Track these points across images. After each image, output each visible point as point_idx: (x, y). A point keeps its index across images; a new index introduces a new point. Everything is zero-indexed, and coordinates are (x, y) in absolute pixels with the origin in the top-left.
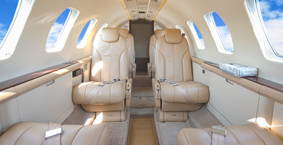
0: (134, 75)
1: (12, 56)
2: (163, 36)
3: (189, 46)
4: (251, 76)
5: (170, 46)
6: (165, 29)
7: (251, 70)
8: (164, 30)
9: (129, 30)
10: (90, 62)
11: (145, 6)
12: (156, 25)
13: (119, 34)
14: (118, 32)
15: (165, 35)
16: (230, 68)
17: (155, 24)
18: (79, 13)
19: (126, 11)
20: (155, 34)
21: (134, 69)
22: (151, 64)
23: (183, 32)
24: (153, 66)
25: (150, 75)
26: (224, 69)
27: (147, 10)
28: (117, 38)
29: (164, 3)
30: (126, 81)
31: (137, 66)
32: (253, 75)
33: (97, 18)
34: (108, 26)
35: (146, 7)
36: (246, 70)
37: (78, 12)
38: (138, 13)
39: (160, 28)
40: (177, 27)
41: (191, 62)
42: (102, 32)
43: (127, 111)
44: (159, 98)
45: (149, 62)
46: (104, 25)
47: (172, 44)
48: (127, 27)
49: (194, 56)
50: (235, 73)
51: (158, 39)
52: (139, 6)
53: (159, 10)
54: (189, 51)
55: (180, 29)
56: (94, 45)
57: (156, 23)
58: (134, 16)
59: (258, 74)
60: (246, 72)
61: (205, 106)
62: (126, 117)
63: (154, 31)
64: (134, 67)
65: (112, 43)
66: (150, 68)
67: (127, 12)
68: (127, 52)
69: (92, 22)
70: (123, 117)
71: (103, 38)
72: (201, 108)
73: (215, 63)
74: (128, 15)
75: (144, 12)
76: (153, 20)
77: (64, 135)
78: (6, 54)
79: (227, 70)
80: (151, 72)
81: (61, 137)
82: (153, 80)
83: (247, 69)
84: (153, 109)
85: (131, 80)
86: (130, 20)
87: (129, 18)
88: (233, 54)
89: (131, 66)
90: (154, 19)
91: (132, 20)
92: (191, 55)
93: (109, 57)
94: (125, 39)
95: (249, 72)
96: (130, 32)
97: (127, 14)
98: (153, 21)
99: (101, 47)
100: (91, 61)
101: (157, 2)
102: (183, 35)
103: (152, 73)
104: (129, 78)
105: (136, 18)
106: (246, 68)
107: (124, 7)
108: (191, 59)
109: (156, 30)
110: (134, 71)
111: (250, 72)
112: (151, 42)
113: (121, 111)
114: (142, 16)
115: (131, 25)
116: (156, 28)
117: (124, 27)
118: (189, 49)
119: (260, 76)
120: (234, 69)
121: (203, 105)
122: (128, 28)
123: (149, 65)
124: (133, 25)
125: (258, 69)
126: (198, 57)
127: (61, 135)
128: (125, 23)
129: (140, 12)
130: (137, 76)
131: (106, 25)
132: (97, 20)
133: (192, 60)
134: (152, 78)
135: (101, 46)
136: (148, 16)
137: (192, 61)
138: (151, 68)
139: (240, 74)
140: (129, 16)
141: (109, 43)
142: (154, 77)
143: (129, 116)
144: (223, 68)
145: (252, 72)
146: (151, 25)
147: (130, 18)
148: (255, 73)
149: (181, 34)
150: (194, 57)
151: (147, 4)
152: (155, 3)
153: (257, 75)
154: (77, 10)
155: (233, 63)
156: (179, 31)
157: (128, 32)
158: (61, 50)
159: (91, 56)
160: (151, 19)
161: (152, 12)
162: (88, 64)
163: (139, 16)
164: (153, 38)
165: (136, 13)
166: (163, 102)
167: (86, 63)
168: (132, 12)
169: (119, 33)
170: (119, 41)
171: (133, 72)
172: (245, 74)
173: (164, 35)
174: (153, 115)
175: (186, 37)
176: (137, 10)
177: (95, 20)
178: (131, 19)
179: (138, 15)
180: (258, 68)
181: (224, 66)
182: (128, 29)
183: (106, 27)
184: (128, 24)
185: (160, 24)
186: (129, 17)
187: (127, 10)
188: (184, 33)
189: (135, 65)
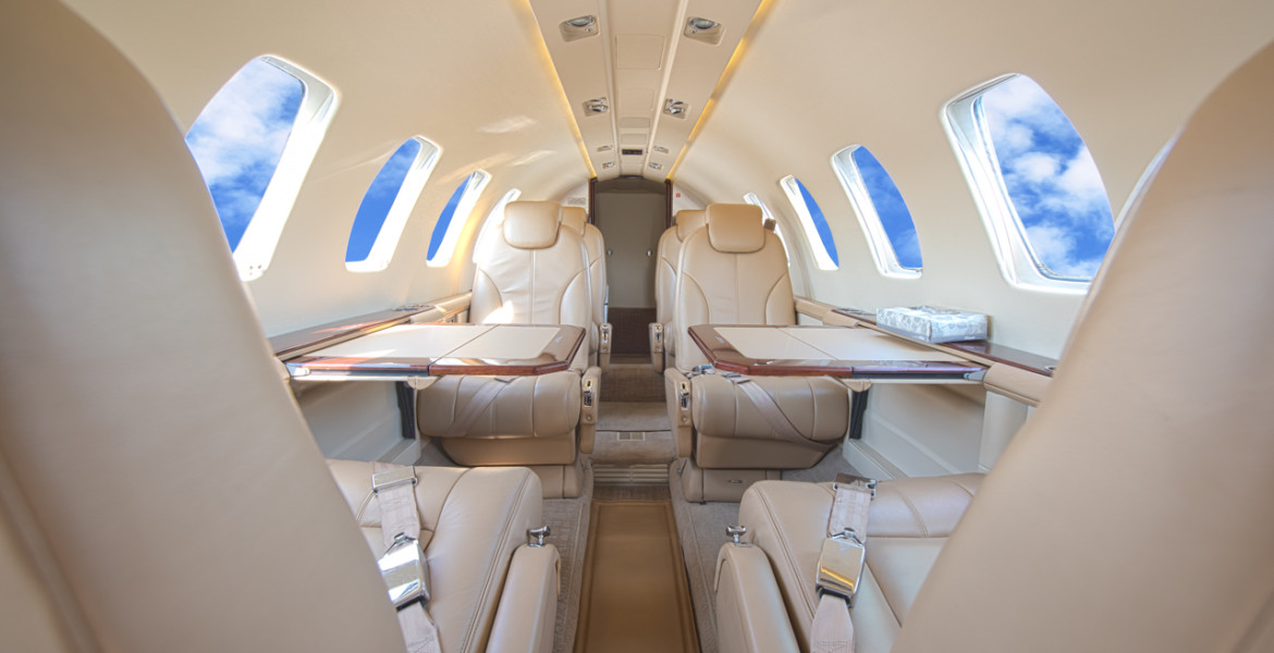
0: (606, 359)
1: (265, 273)
2: (701, 229)
3: (789, 265)
4: (967, 338)
5: (725, 260)
6: (708, 207)
7: (966, 321)
8: (705, 210)
9: (587, 210)
10: (466, 312)
11: (644, 131)
12: (678, 195)
13: (560, 224)
14: (554, 216)
15: (707, 225)
16: (905, 317)
17: (675, 192)
18: (439, 151)
19: (580, 147)
20: (675, 224)
21: (607, 341)
22: (663, 325)
23: (767, 215)
24: (668, 330)
25: (656, 359)
26: (889, 324)
27: (650, 145)
28: (550, 236)
29: (706, 119)
30: (582, 375)
31: (613, 331)
32: (973, 338)
33: (488, 170)
34: (520, 197)
35: (646, 135)
36: (950, 322)
37: (436, 149)
38: (621, 153)
39: (691, 206)
40: (749, 200)
41: (796, 313)
42: (506, 216)
43: (585, 469)
44: (688, 422)
45: (655, 321)
46: (509, 194)
47: (732, 256)
48: (581, 201)
49: (804, 295)
50: (919, 331)
51: (685, 242)
52: (623, 131)
53: (690, 144)
54: (788, 276)
55: (760, 205)
56: (475, 260)
57: (679, 187)
58: (605, 165)
59: (989, 334)
60: (951, 326)
61: (837, 451)
62: (582, 484)
63: (674, 214)
64: (606, 332)
65: (534, 252)
66: (658, 335)
67: (582, 152)
68: (583, 282)
69: (472, 182)
70: (571, 485)
71: (509, 236)
72: (825, 459)
73: (868, 311)
74: (586, 161)
75: (639, 152)
76: (668, 177)
77: (421, 484)
78: (251, 268)
79: (898, 326)
80: (660, 350)
81: (414, 487)
82: (668, 372)
83: (956, 320)
84: (668, 468)
85: (596, 370)
86: (590, 177)
87: (586, 171)
88: (921, 277)
89: (596, 330)
90: (674, 173)
91: (599, 179)
92: (795, 292)
93: (527, 297)
94: (578, 238)
95: (959, 326)
96: (593, 218)
97: (584, 157)
98: (669, 183)
99: (502, 264)
100: (469, 309)
101: (683, 116)
102: (770, 225)
103: (667, 354)
104: (590, 365)
105: (613, 172)
106: (953, 316)
107: (574, 134)
108: (795, 304)
109: (679, 212)
110: (606, 348)
111: (965, 326)
112: (662, 253)
113: (564, 465)
114: (632, 165)
115: (597, 196)
116: (679, 204)
117: (571, 202)
118: (787, 272)
119: (995, 340)
120: (917, 319)
121: (830, 446)
122: (586, 207)
123: (654, 329)
124: (601, 197)
125: (989, 320)
126: (818, 299)
127: (414, 482)
128: (574, 188)
129: (626, 152)
130: (614, 366)
131: (515, 195)
132: (488, 177)
133: (798, 307)
134: (664, 368)
135: (501, 261)
136: (653, 165)
137: (798, 310)
138: (661, 338)
139: (934, 335)
140: (588, 165)
141: (527, 252)
142: (673, 365)
143: (590, 486)
144: (886, 320)
145: (971, 326)
146: (663, 197)
147: (591, 173)
148: (979, 332)
149: (763, 222)
150: (806, 299)
151: (650, 126)
152: (676, 119)
153: (985, 337)
154: (433, 143)
155: (918, 306)
156: (757, 211)
157: (584, 218)
158: (385, 266)
159: (470, 295)
160: (661, 174)
161: (666, 151)
162: (460, 316)
163: (623, 165)
164: (668, 240)
165: (612, 154)
166: (699, 436)
167: (453, 315)
168: (600, 150)
169: (559, 220)
170: (557, 246)
171: (602, 351)
172: (948, 334)
173: (704, 225)
174: (669, 488)
175: (778, 230)
176: (617, 145)
177: (482, 176)
178: (595, 175)
179: (620, 162)
180: (989, 314)
181: (890, 313)
182: (584, 210)
183: (514, 199)
184: (585, 194)
185: (692, 193)
186: (590, 170)
187: (583, 143)
188: (772, 218)
189: (609, 327)
